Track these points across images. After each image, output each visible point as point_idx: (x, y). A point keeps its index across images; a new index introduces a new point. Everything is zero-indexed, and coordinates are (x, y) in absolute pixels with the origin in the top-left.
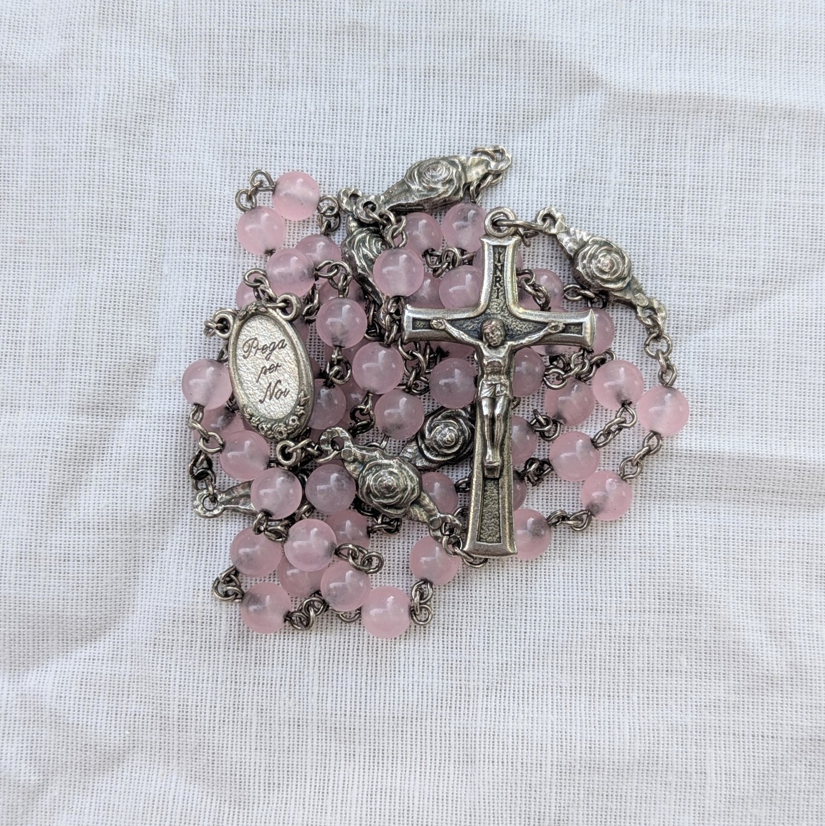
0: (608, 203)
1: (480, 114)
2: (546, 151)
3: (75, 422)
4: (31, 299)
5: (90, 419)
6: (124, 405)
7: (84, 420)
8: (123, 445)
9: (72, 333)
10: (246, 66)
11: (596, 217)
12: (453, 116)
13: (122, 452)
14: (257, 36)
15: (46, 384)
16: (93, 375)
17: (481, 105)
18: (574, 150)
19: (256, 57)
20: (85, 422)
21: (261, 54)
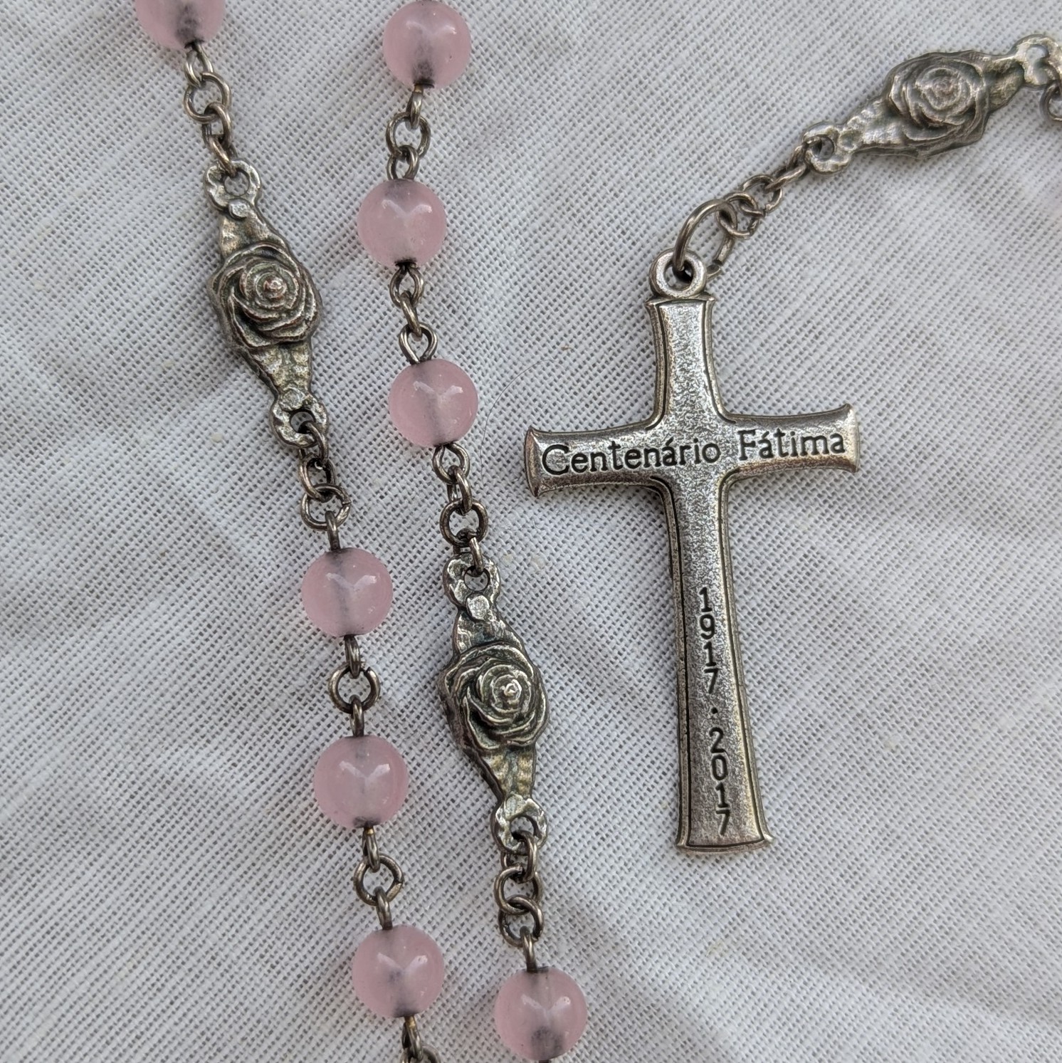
0: (1007, 721)
1: (939, 451)
2: (983, 578)
3: (33, 376)
4: (119, 154)
5: (56, 389)
6: (118, 411)
7: (45, 383)
8: (69, 466)
9: (137, 251)
10: (686, 107)
11: (975, 726)
12: (902, 421)
13: (59, 473)
14: (734, 83)
15: (38, 286)
16: (114, 333)
17: (951, 439)
18: (1023, 611)
19: (709, 107)
20: (45, 387)
21: (719, 110)
